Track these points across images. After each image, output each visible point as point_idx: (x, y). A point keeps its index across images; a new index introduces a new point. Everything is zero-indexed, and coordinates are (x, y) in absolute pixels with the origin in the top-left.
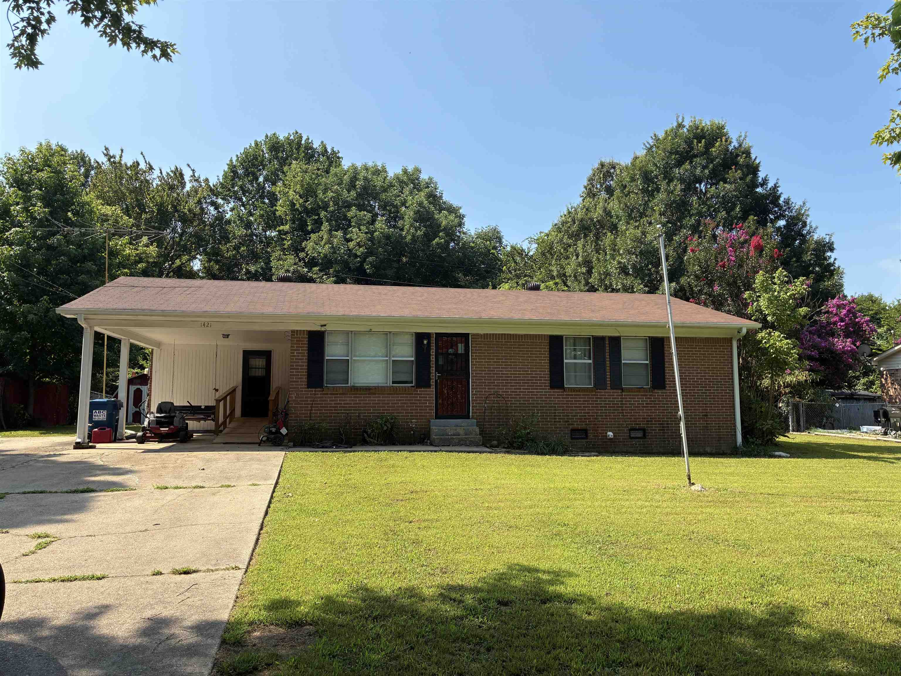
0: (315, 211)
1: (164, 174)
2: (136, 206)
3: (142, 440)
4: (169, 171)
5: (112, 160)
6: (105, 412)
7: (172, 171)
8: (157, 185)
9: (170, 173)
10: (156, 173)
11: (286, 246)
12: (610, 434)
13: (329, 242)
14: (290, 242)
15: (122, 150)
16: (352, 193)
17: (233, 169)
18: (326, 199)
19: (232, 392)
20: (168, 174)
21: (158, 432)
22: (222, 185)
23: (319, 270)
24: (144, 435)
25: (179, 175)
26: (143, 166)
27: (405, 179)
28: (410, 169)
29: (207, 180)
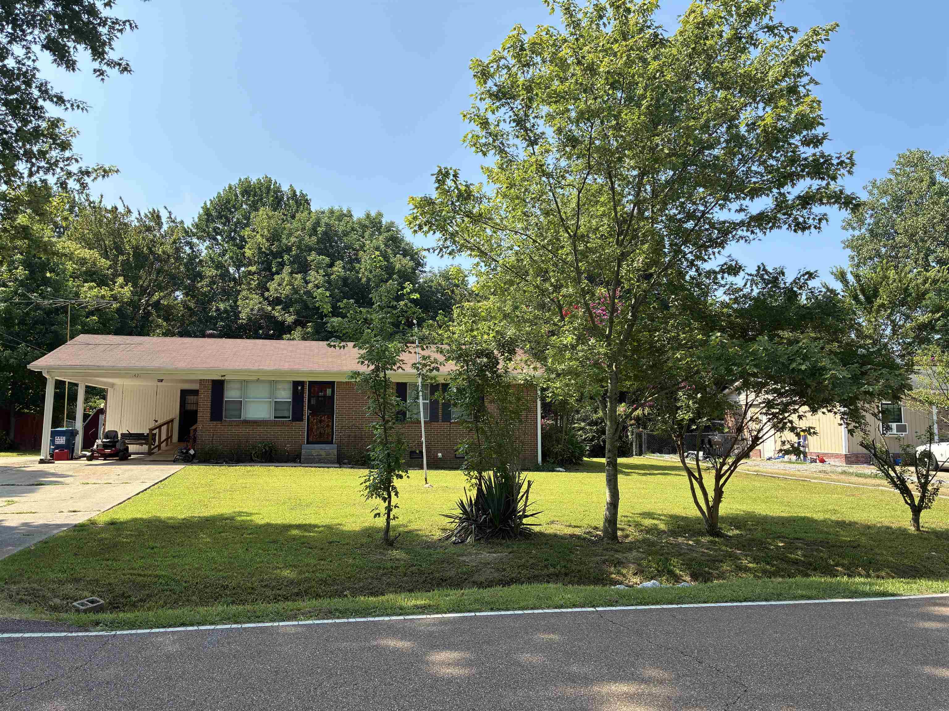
0: (279, 254)
1: (142, 215)
2: (114, 248)
3: (90, 458)
4: (147, 212)
5: (92, 205)
6: (64, 438)
7: (150, 212)
8: (135, 226)
9: (148, 214)
10: (135, 215)
11: (253, 286)
12: (440, 455)
13: (290, 284)
14: (257, 282)
15: (102, 196)
16: (313, 239)
17: (207, 212)
18: (290, 244)
19: (170, 422)
20: (146, 214)
21: (103, 452)
22: (197, 226)
23: (282, 309)
24: (93, 454)
25: (156, 217)
26: (121, 209)
27: (367, 223)
28: (373, 214)
29: (182, 222)
